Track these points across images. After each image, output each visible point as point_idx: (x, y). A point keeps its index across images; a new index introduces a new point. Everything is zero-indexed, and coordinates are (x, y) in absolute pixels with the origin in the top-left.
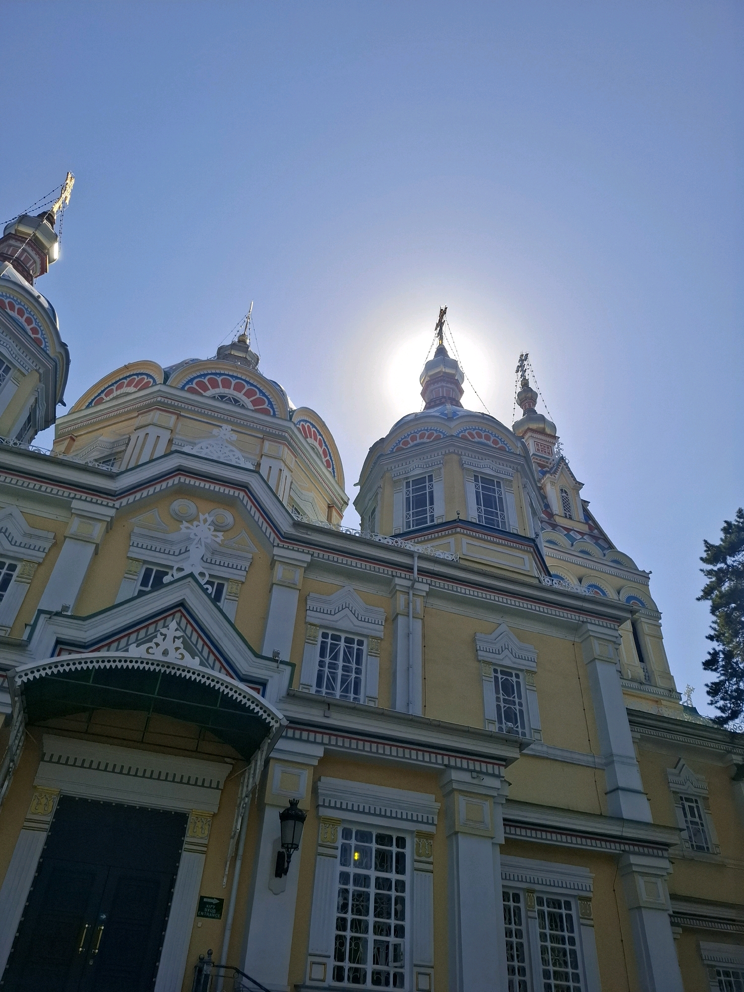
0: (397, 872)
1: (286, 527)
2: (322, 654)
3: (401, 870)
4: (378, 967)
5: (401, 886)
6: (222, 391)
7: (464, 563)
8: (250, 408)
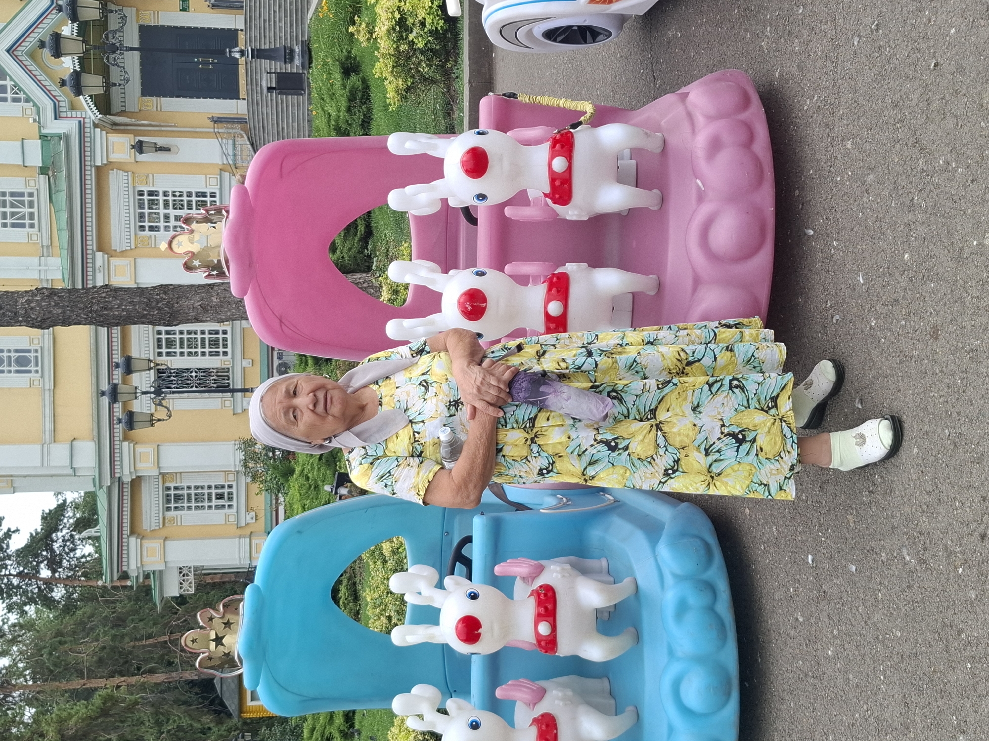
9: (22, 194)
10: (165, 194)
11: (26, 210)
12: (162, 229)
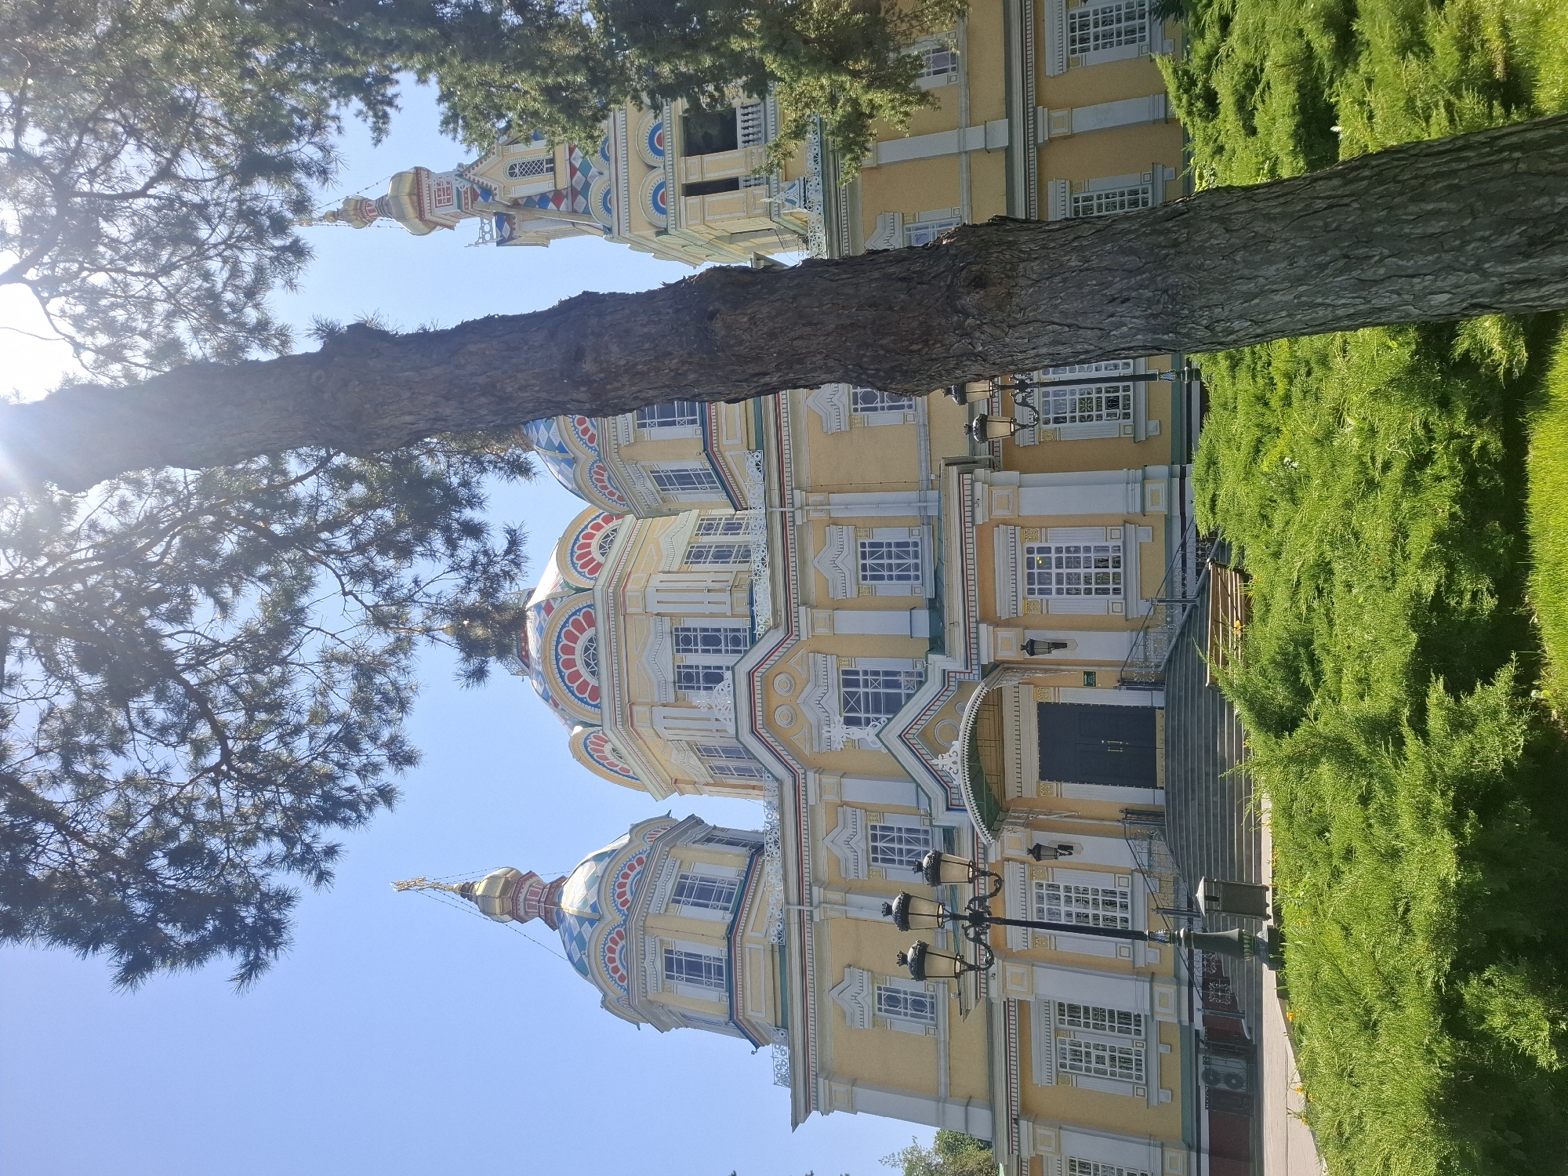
0: (1050, 552)
1: (779, 634)
2: (882, 578)
3: (1048, 550)
4: (1110, 565)
5: (1059, 550)
6: (580, 666)
7: (753, 446)
8: (590, 632)
10: (1068, 889)
11: (922, 848)
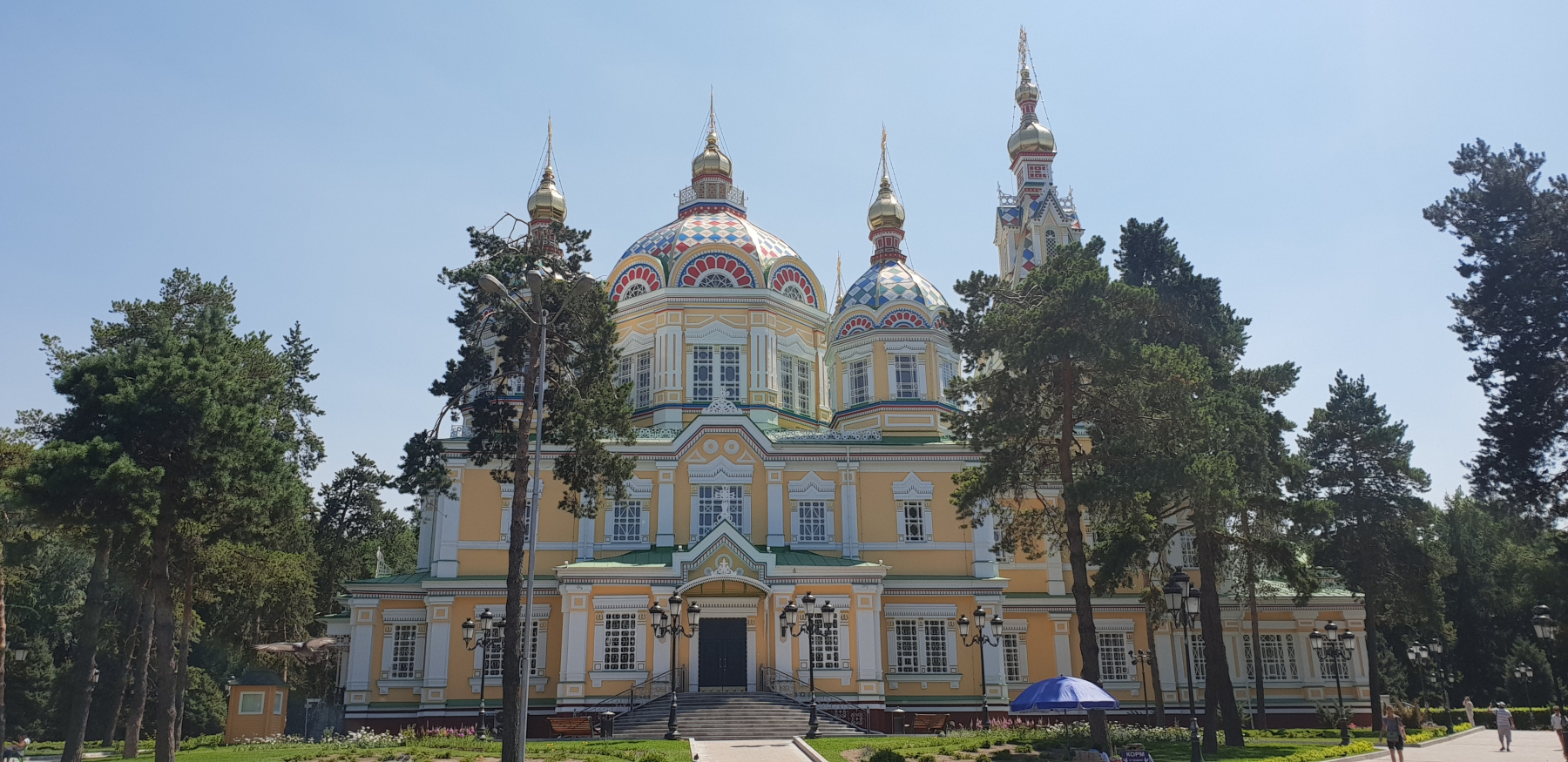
0: (834, 627)
2: (802, 516)
5: (836, 633)
6: (709, 272)
7: (885, 434)
8: (734, 281)
9: (638, 532)
10: (633, 633)
11: (627, 535)
12: (608, 630)
